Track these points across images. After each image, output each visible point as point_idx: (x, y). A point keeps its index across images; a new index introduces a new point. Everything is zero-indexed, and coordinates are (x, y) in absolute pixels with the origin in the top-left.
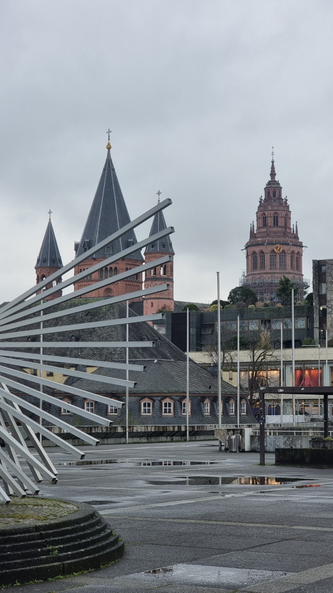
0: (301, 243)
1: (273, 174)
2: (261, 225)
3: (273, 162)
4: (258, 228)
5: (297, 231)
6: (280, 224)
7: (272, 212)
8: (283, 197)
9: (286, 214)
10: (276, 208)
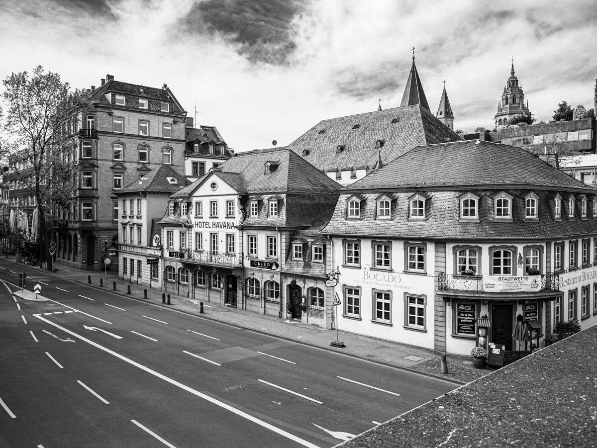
0: (530, 113)
1: (513, 73)
2: (505, 104)
3: (513, 65)
4: (503, 106)
5: (528, 106)
6: (517, 102)
7: (512, 95)
8: (519, 86)
9: (521, 96)
10: (514, 93)
